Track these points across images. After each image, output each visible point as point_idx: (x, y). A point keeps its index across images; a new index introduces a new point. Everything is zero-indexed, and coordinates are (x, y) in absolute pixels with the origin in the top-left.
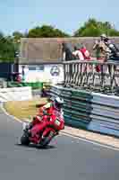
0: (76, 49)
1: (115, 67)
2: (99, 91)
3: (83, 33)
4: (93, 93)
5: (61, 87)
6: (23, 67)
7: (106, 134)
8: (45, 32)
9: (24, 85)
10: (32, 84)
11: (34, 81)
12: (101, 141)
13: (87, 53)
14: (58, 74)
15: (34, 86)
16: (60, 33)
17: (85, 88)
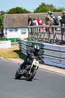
0: (34, 19)
1: (56, 29)
2: (48, 42)
3: (38, 10)
4: (44, 44)
5: (27, 41)
6: (6, 30)
7: (50, 65)
8: (18, 11)
9: (7, 40)
10: (11, 39)
11: (12, 37)
12: (47, 69)
13: (40, 22)
14: (25, 33)
15: (12, 40)
16: (26, 11)
17: (40, 41)
